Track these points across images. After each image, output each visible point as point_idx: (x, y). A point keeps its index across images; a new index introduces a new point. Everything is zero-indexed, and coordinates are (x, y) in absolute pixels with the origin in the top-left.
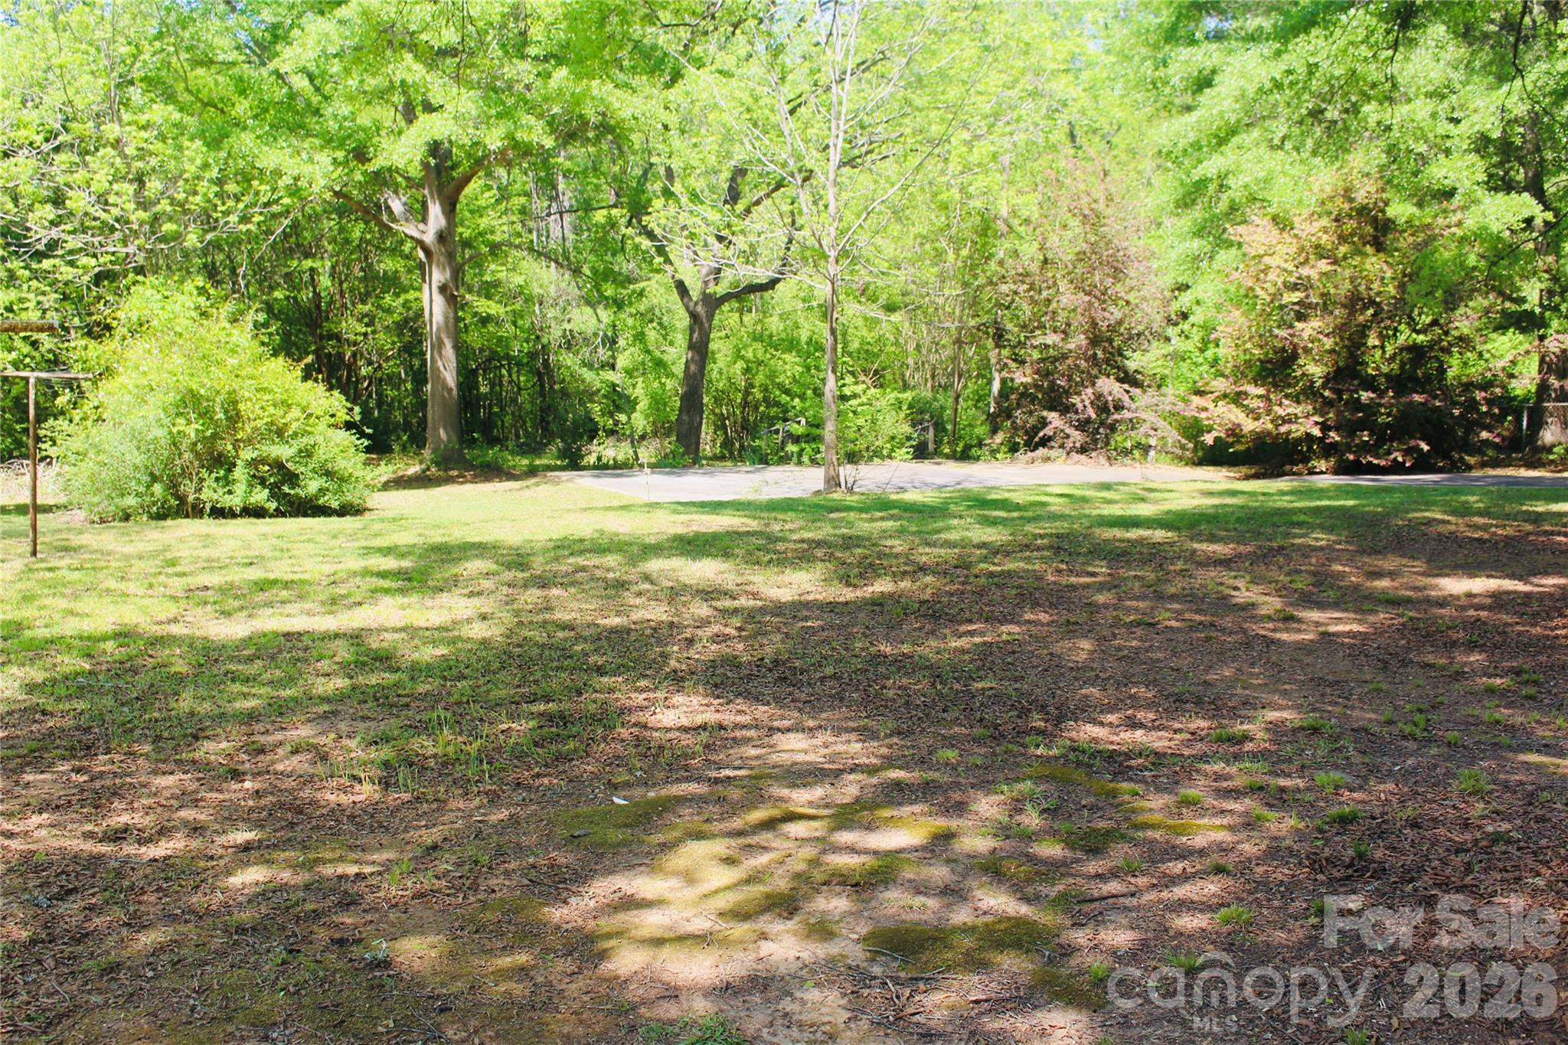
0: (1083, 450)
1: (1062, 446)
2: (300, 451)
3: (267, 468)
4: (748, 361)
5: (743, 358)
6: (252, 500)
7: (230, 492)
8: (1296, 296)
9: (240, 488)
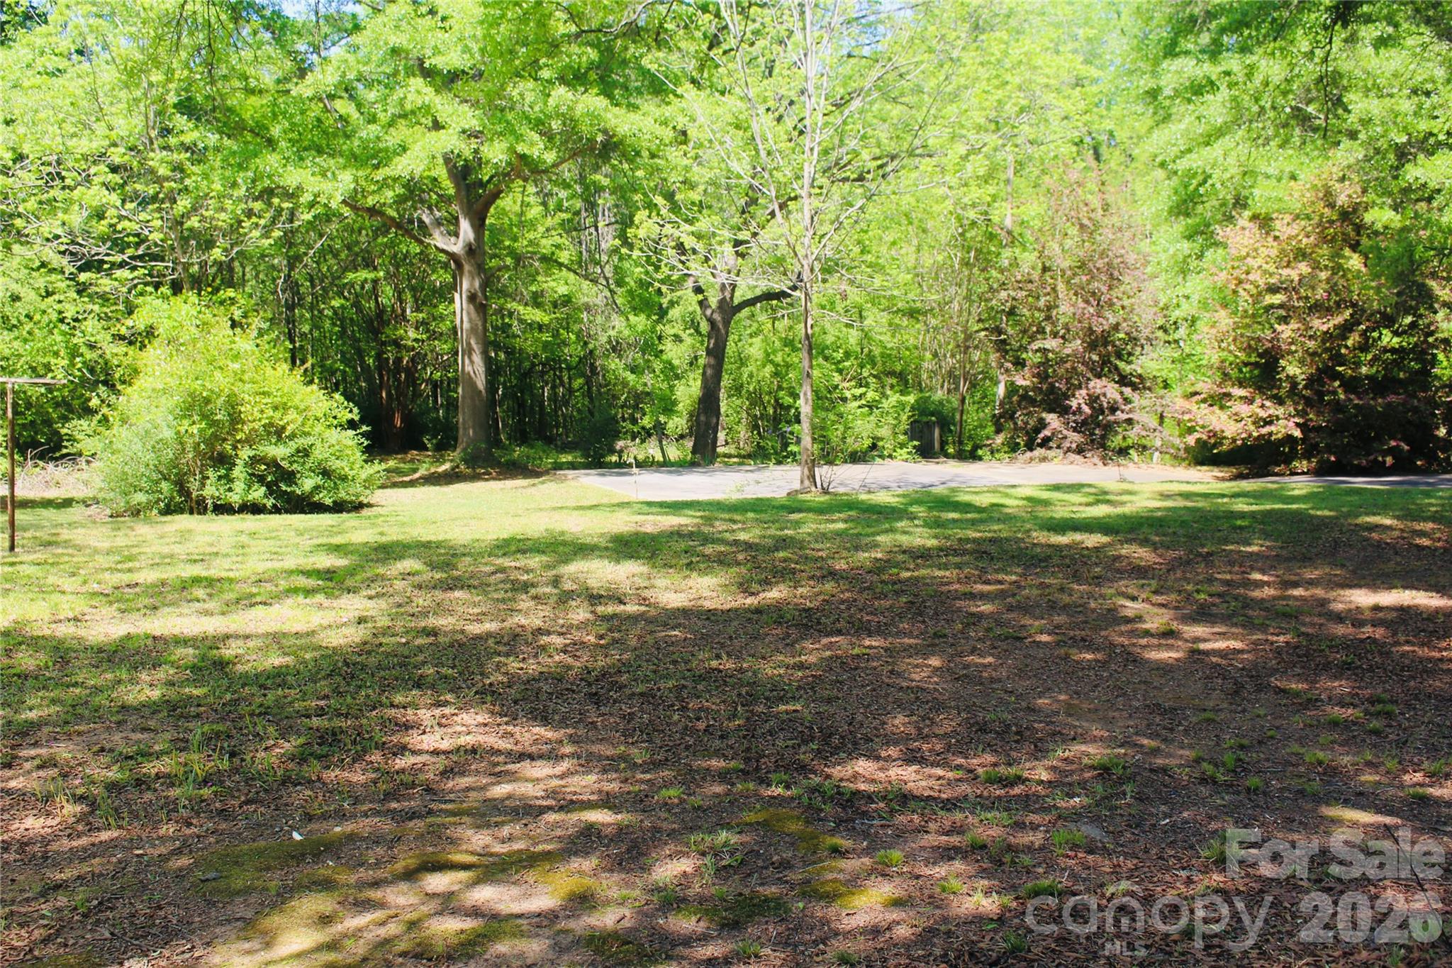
0: (1080, 451)
1: (1059, 447)
2: (298, 451)
3: (263, 467)
4: (776, 365)
5: (771, 362)
6: (250, 498)
7: (230, 490)
8: (1278, 299)
9: (239, 486)
